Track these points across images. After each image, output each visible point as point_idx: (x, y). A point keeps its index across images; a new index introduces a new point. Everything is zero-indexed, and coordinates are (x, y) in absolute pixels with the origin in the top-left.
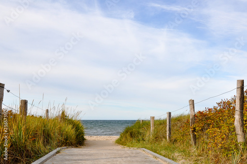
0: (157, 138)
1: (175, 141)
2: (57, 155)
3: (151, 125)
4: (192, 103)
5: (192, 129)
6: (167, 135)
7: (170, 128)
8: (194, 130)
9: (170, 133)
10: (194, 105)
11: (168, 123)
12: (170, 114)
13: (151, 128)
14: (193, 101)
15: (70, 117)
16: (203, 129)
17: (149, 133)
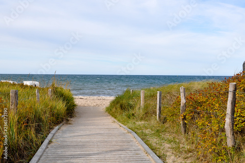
4: (183, 91)
7: (160, 107)
8: (184, 118)
9: (160, 113)
10: (185, 93)
12: (160, 93)
13: (142, 101)
16: (193, 118)
17: (139, 106)
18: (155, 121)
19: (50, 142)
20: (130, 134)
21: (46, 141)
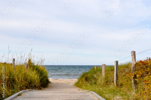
0: (107, 82)
1: (121, 85)
2: (19, 97)
3: (103, 71)
4: (134, 54)
5: (134, 76)
6: (115, 80)
7: (117, 74)
8: (135, 77)
9: (117, 78)
10: (135, 56)
11: (115, 70)
12: (117, 62)
13: (103, 73)
14: (135, 52)
15: (36, 64)
16: (142, 76)
17: (101, 78)
18: (113, 86)
19: (19, 95)
20: (89, 93)
21: (17, 94)
